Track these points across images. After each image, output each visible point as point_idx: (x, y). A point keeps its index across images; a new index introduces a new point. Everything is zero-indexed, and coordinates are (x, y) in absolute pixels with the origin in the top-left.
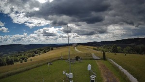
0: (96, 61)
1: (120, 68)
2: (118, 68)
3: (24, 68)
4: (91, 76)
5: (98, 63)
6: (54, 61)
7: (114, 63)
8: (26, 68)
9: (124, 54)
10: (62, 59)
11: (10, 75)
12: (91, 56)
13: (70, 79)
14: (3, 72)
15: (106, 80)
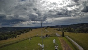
0: (58, 37)
1: (73, 41)
2: (72, 41)
3: (14, 42)
4: (55, 47)
5: (59, 38)
6: (33, 37)
7: (69, 38)
8: (16, 41)
9: (75, 33)
10: (37, 36)
11: (6, 46)
12: (55, 34)
13: (43, 48)
14: (1, 44)
15: (64, 49)
